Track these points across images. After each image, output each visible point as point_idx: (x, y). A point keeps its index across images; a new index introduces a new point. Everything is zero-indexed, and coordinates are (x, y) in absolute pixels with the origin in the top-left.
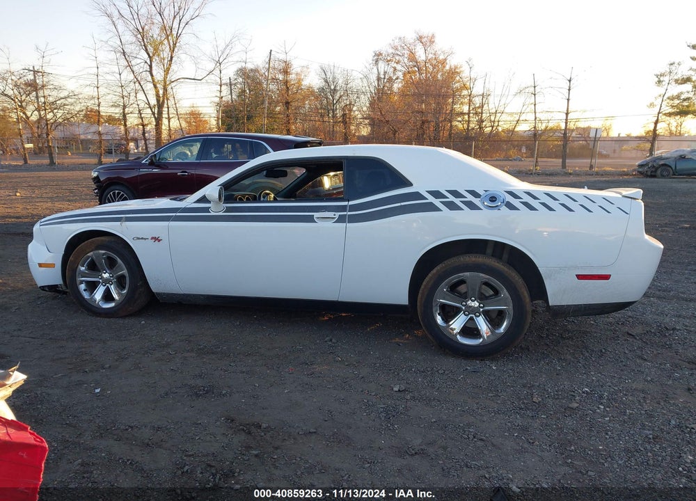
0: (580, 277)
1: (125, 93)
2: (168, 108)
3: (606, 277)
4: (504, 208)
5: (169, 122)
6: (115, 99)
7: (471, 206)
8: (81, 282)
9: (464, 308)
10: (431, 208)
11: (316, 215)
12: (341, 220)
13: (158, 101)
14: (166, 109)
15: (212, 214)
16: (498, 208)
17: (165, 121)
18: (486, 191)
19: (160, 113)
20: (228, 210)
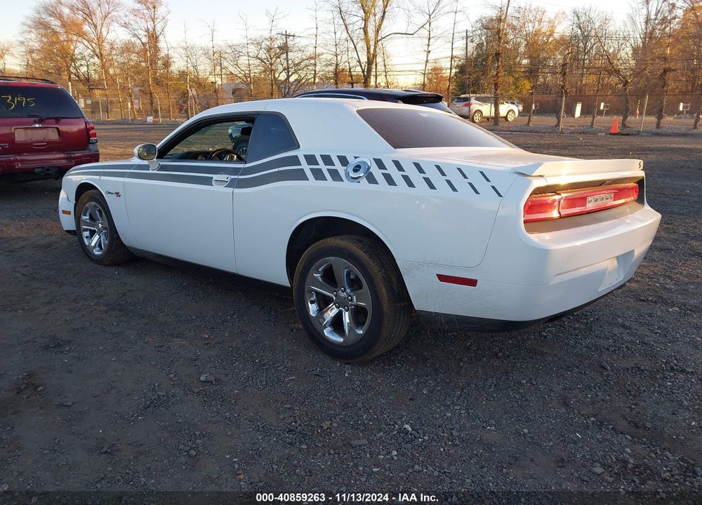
0: (442, 278)
1: (338, 52)
2: (376, 65)
3: (472, 283)
4: (364, 181)
5: (376, 79)
6: (329, 57)
7: (335, 175)
8: (86, 230)
9: (334, 298)
10: (301, 175)
11: (215, 177)
12: (233, 184)
13: (368, 59)
14: (374, 67)
15: (150, 171)
16: (358, 180)
17: (373, 79)
18: (356, 158)
19: (369, 70)
20: (162, 168)
